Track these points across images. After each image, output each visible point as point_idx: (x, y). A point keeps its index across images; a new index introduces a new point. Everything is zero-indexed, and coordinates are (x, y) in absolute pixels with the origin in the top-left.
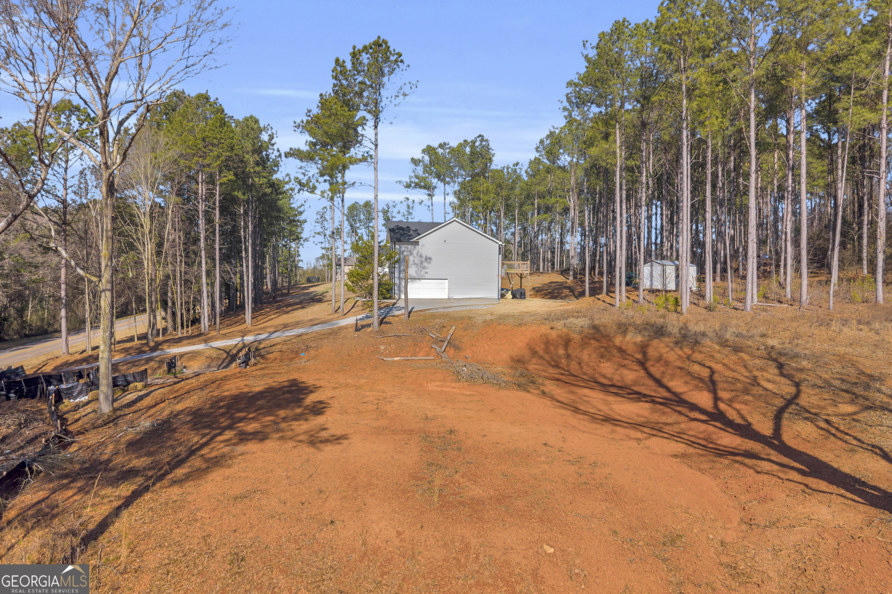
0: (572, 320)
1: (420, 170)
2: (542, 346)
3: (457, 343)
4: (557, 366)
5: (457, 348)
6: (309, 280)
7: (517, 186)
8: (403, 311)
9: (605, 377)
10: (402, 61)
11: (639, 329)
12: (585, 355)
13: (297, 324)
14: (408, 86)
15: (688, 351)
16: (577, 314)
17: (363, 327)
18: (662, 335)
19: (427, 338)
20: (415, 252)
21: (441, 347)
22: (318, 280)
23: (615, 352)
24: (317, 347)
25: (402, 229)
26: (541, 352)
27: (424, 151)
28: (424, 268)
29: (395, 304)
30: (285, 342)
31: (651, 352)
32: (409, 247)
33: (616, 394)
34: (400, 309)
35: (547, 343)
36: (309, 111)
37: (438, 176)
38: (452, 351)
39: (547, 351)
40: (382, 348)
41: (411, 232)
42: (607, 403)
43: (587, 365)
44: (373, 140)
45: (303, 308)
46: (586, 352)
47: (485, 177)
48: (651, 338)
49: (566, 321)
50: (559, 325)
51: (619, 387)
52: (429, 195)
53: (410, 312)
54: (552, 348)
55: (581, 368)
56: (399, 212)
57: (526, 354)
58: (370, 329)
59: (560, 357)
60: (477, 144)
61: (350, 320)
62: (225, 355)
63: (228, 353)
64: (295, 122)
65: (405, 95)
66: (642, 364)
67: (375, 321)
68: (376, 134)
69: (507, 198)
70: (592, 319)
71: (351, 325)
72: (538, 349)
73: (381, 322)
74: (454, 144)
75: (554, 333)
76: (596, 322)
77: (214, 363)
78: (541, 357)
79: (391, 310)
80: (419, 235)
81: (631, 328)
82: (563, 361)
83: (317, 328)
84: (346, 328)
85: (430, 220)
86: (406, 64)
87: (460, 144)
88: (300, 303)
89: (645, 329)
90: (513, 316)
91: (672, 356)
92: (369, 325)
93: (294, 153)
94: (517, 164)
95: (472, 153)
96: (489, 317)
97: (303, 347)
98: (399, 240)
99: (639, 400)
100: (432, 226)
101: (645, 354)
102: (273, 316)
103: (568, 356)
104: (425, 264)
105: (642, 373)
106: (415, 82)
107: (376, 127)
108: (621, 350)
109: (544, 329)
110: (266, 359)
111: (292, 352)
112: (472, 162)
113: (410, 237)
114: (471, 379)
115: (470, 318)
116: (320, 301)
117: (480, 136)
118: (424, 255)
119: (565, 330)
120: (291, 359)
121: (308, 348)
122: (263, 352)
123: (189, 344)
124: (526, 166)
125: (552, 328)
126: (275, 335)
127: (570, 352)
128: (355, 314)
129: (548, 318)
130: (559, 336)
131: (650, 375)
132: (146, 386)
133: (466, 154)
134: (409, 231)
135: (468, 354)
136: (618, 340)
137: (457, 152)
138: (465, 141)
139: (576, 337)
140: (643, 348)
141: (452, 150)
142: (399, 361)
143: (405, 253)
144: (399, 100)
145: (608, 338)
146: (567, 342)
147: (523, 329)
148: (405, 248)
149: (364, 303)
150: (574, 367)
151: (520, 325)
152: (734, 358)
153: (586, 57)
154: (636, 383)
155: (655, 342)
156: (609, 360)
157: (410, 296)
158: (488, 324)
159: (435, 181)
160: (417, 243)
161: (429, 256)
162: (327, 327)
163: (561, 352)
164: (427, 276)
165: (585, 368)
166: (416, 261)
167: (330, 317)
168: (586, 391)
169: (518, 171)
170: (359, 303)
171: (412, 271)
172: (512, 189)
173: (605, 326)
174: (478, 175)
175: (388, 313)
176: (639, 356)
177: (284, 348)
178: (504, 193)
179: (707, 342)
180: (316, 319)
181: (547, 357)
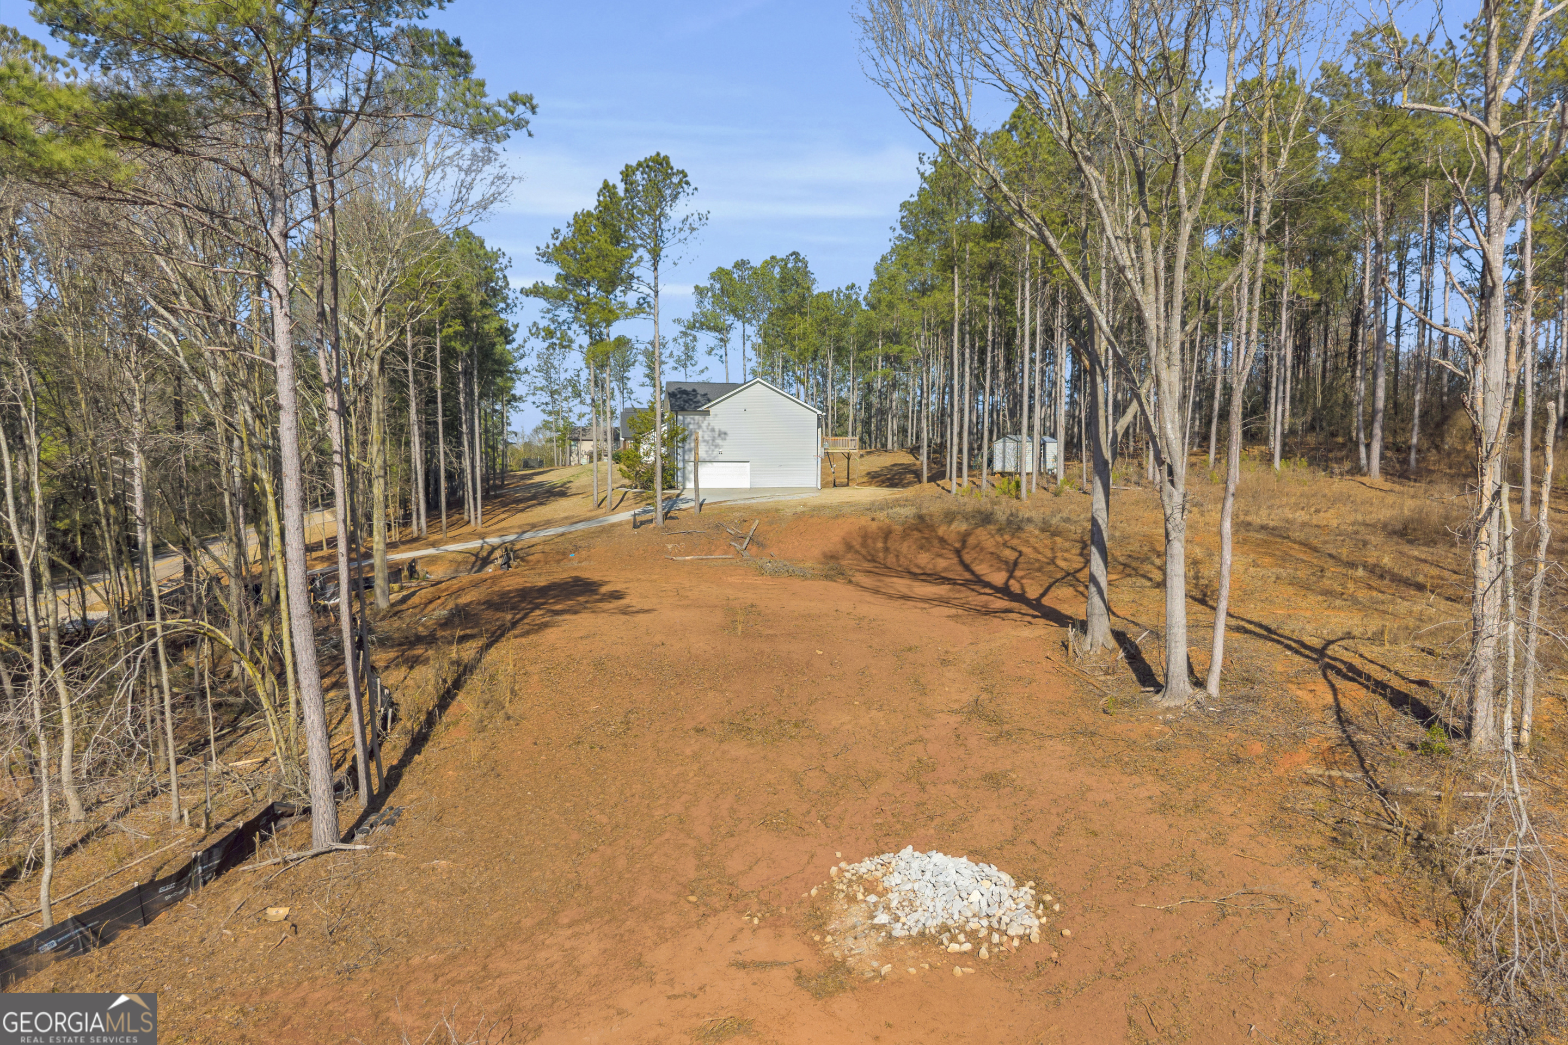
0: (897, 509)
1: (708, 305)
2: (860, 540)
3: (761, 539)
4: (874, 561)
5: (761, 545)
6: (526, 465)
7: (853, 320)
8: (692, 504)
9: (919, 567)
10: (687, 183)
11: (966, 517)
12: (904, 548)
13: (548, 523)
14: (696, 216)
15: (1007, 537)
16: (906, 502)
17: (642, 523)
18: (989, 523)
19: (724, 535)
20: (704, 425)
21: (741, 544)
22: (541, 464)
23: (936, 542)
24: (589, 547)
25: (685, 392)
26: (858, 547)
27: (713, 276)
28: (717, 446)
29: (678, 495)
30: (545, 542)
31: (972, 541)
32: (696, 417)
33: (923, 580)
34: (688, 501)
35: (865, 536)
36: (557, 232)
37: (734, 311)
38: (754, 549)
39: (864, 545)
40: (670, 546)
41: (699, 397)
42: (910, 587)
43: (905, 557)
44: (653, 285)
45: (541, 504)
46: (905, 544)
47: (801, 314)
48: (977, 526)
49: (890, 511)
50: (881, 515)
51: (929, 575)
52: (722, 340)
53: (701, 505)
54: (870, 541)
55: (898, 560)
56: (671, 355)
57: (841, 548)
58: (652, 526)
59: (877, 551)
60: (790, 265)
61: (624, 516)
62: (473, 559)
63: (476, 555)
64: (538, 248)
65: (693, 229)
66: (958, 552)
67: (659, 515)
68: (656, 278)
69: (838, 339)
70: (920, 508)
71: (628, 522)
72: (854, 543)
73: (666, 517)
74: (756, 262)
75: (874, 525)
76: (924, 511)
77: (462, 568)
78: (857, 552)
79: (675, 502)
80: (709, 401)
81: (959, 517)
82: (881, 555)
83: (580, 526)
84: (620, 524)
85: (723, 380)
86: (693, 187)
87: (766, 262)
88: (533, 497)
89: (973, 517)
90: (830, 507)
91: (989, 544)
92: (651, 521)
93: (537, 291)
94: (853, 286)
95: (783, 279)
96: (800, 509)
97: (571, 547)
98: (683, 409)
99: (943, 583)
100: (728, 388)
101: (964, 542)
102: (503, 516)
103: (886, 550)
104: (719, 441)
105: (956, 560)
106: (704, 213)
107: (656, 269)
108: (942, 540)
109: (864, 521)
110: (527, 562)
111: (558, 553)
112: (783, 291)
113: (697, 405)
114: (775, 573)
115: (777, 510)
116: (563, 494)
117: (794, 253)
118: (717, 429)
119: (887, 521)
120: (559, 561)
121: (577, 549)
122: (521, 554)
123: (411, 550)
124: (865, 290)
125: (873, 519)
126: (526, 536)
127: (889, 544)
128: (627, 508)
129: (871, 508)
130: (879, 528)
131: (962, 562)
132: (402, 588)
133: (773, 278)
134: (696, 396)
135: (774, 551)
136: (941, 531)
137: (761, 275)
138: (773, 258)
139: (898, 528)
140: (964, 538)
141: (755, 271)
142: (692, 561)
143: (691, 426)
144: (682, 235)
145: (932, 528)
146: (887, 534)
147: (840, 521)
148: (690, 420)
149: (637, 495)
150: (891, 560)
151: (837, 517)
152: (1048, 542)
153: (922, 175)
154: (945, 569)
155: (979, 531)
156: (928, 550)
157: (702, 485)
158: (798, 516)
159: (730, 319)
160: (707, 413)
161: (723, 429)
162: (593, 525)
163: (880, 545)
164: (721, 458)
165: (902, 559)
166: (706, 438)
167: (593, 514)
168: (895, 580)
169: (854, 297)
170: (629, 495)
171: (703, 451)
172: (845, 324)
173: (931, 516)
174: (791, 309)
175: (672, 506)
176: (957, 545)
177: (547, 548)
178: (834, 331)
179: (1030, 528)
180: (573, 517)
181: (864, 552)
